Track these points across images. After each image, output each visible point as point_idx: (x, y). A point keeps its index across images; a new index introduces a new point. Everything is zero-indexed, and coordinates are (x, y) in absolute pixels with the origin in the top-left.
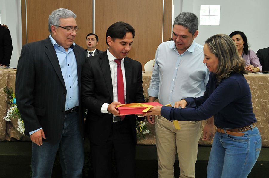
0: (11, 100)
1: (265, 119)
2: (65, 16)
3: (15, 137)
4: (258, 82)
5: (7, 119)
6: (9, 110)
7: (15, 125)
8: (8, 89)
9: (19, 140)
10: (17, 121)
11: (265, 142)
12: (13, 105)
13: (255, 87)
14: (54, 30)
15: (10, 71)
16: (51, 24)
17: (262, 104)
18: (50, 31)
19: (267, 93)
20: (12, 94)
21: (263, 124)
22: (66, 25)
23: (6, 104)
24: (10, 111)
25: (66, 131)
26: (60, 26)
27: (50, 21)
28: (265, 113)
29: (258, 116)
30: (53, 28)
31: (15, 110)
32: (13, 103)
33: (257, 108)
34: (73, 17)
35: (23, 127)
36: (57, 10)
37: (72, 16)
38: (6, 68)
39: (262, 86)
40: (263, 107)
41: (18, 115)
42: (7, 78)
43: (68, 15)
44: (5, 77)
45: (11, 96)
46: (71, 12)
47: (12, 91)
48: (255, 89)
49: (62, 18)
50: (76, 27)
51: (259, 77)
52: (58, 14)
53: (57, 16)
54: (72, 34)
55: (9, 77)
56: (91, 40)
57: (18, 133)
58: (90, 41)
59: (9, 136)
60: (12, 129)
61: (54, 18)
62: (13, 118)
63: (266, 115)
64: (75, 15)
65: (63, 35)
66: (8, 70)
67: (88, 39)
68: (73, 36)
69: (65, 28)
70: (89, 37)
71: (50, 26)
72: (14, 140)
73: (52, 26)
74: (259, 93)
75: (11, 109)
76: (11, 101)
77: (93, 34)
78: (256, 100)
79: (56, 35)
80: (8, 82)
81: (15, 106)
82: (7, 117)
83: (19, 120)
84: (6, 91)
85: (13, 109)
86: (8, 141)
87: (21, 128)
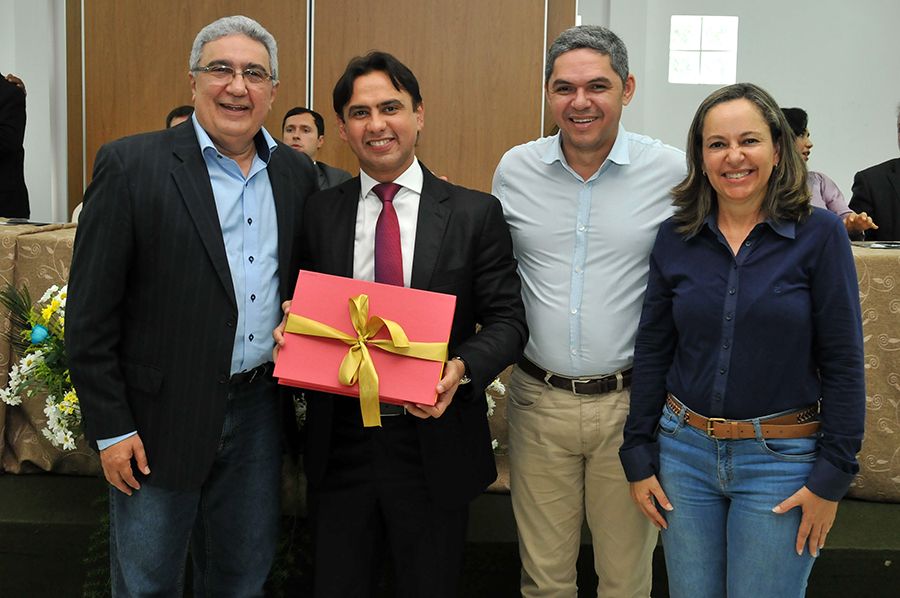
0: (25, 331)
1: (896, 405)
3: (34, 459)
4: (872, 277)
5: (8, 397)
6: (15, 368)
7: (38, 418)
8: (15, 294)
9: (48, 469)
10: (44, 405)
11: (897, 485)
12: (29, 349)
15: (23, 232)
17: (886, 352)
20: (29, 311)
21: (888, 422)
23: (8, 345)
24: (20, 368)
25: (230, 446)
29: (873, 395)
31: (37, 367)
32: (30, 342)
33: (868, 366)
35: (62, 425)
38: (10, 223)
39: (886, 289)
40: (890, 362)
41: (47, 383)
42: (11, 256)
44: (7, 255)
45: (23, 318)
47: (29, 302)
51: (874, 257)
55: (19, 254)
56: (298, 129)
57: (47, 444)
58: (296, 136)
59: (16, 457)
60: (27, 430)
62: (30, 392)
66: (17, 230)
67: (291, 126)
70: (291, 120)
72: (31, 469)
74: (873, 315)
75: (24, 361)
76: (24, 336)
77: (308, 111)
80: (15, 270)
81: (39, 352)
82: (8, 389)
83: (50, 399)
84: (7, 300)
85: (29, 362)
86: (10, 474)
87: (56, 427)
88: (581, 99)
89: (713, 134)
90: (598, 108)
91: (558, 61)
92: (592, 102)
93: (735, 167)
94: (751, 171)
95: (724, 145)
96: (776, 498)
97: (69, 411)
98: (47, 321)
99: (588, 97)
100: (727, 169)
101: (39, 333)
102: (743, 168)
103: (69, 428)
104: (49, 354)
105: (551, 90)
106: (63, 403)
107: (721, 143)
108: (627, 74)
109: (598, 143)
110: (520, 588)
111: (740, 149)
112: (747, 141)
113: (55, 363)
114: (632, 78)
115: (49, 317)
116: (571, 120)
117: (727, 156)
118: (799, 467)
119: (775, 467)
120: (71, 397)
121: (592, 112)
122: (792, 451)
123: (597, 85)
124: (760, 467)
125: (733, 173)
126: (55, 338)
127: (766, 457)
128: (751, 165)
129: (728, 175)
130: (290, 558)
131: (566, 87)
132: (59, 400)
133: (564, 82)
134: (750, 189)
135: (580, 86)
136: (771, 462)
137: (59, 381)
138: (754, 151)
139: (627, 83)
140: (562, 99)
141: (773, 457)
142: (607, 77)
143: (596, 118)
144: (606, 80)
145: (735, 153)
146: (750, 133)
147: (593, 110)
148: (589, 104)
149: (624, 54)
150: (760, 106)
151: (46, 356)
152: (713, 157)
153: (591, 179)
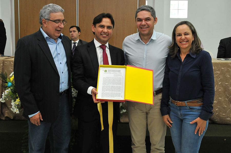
0: (6, 84)
1: (227, 100)
2: (54, 11)
3: (9, 116)
4: (221, 68)
5: (2, 100)
6: (3, 93)
7: (9, 106)
8: (3, 74)
9: (12, 119)
10: (11, 102)
11: (228, 120)
12: (7, 88)
13: (218, 72)
14: (45, 23)
15: (5, 58)
16: (42, 18)
17: (225, 86)
18: (41, 24)
19: (229, 77)
20: (7, 79)
21: (225, 104)
22: (56, 19)
23: (1, 87)
24: (5, 93)
26: (50, 19)
27: (41, 15)
28: (228, 95)
29: (221, 97)
30: (43, 21)
31: (9, 93)
32: (7, 86)
33: (220, 90)
34: (62, 11)
36: (48, 5)
37: (60, 11)
38: (1, 56)
39: (224, 70)
40: (226, 89)
41: (12, 97)
42: (2, 65)
43: (57, 10)
44: (1, 64)
45: (5, 80)
46: (59, 8)
47: (7, 76)
48: (218, 73)
49: (52, 13)
50: (63, 21)
51: (222, 63)
52: (49, 9)
53: (47, 11)
54: (60, 27)
55: (4, 64)
57: (12, 112)
59: (4, 116)
60: (6, 109)
61: (45, 12)
62: (7, 99)
63: (228, 96)
64: (64, 10)
65: (52, 27)
66: (3, 58)
67: (71, 31)
68: (61, 28)
69: (55, 21)
71: (41, 19)
72: (8, 119)
73: (43, 19)
74: (221, 77)
75: (6, 91)
78: (220, 83)
79: (46, 27)
80: (3, 68)
81: (9, 89)
82: (2, 98)
83: (13, 101)
84: (1, 76)
85: (7, 91)
86: (2, 120)
87: (14, 108)
88: (144, 23)
89: (178, 33)
90: (148, 25)
91: (138, 14)
92: (146, 23)
93: (183, 40)
94: (187, 41)
95: (181, 35)
96: (191, 120)
97: (18, 104)
98: (12, 81)
99: (145, 22)
100: (181, 41)
101: (10, 84)
102: (185, 40)
103: (17, 108)
104: (12, 89)
105: (136, 21)
106: (16, 102)
107: (180, 35)
108: (155, 17)
109: (148, 34)
110: (131, 146)
111: (184, 36)
112: (186, 34)
113: (14, 92)
114: (156, 18)
115: (12, 80)
116: (141, 28)
117: (181, 38)
118: (197, 113)
119: (191, 113)
120: (18, 100)
121: (146, 26)
122: (195, 109)
123: (148, 19)
124: (188, 113)
125: (183, 42)
126: (14, 85)
127: (189, 111)
128: (187, 40)
129: (182, 43)
130: (74, 140)
131: (140, 20)
132: (15, 101)
133: (139, 19)
134: (187, 46)
135: (143, 19)
136: (190, 112)
137: (15, 96)
138: (188, 36)
139: (155, 19)
140: (139, 23)
141: (190, 111)
142: (150, 17)
143: (148, 27)
144: (150, 18)
145: (183, 37)
146: (187, 32)
147: (147, 25)
148: (146, 24)
149: (155, 12)
150: (189, 26)
151: (11, 90)
152: (178, 38)
153: (147, 44)
